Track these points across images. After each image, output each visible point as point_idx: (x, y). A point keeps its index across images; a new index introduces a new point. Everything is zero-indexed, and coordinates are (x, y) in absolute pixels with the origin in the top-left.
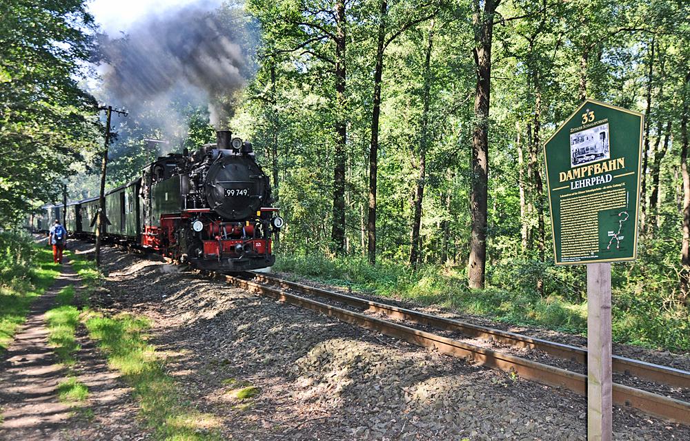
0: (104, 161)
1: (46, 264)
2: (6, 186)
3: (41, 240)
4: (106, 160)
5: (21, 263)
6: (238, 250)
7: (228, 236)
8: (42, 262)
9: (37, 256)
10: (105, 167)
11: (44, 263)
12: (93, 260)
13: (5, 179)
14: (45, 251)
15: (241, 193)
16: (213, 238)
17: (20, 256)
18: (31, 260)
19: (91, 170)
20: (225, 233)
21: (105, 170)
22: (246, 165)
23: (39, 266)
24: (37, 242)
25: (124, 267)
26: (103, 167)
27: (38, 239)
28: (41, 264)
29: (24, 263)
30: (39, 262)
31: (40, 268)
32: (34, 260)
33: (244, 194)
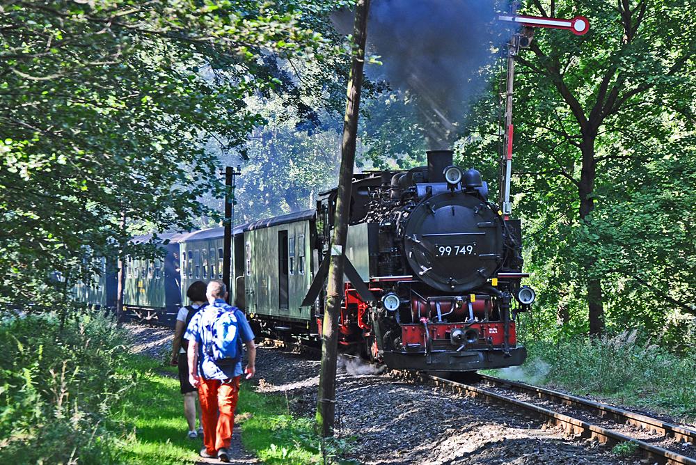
0: (351, 90)
1: (152, 424)
2: (25, 168)
3: (151, 345)
4: (357, 85)
5: (69, 415)
6: (455, 339)
7: (443, 318)
8: (141, 417)
9: (126, 396)
10: (356, 108)
11: (149, 418)
12: (312, 414)
13: (21, 145)
14: (156, 379)
15: (463, 251)
16: (417, 320)
17: (64, 393)
18: (103, 407)
19: (313, 117)
20: (439, 313)
21: (354, 118)
22: (471, 207)
23: (129, 428)
24: (137, 349)
25: (415, 442)
26: (349, 110)
27: (140, 339)
28: (139, 423)
29: (78, 416)
30: (131, 413)
31: (132, 437)
32: (116, 407)
33: (467, 252)
